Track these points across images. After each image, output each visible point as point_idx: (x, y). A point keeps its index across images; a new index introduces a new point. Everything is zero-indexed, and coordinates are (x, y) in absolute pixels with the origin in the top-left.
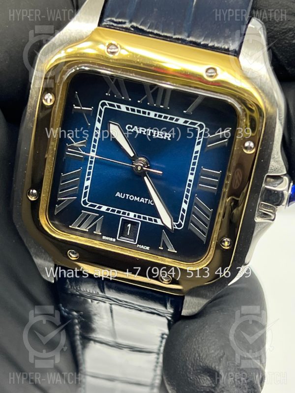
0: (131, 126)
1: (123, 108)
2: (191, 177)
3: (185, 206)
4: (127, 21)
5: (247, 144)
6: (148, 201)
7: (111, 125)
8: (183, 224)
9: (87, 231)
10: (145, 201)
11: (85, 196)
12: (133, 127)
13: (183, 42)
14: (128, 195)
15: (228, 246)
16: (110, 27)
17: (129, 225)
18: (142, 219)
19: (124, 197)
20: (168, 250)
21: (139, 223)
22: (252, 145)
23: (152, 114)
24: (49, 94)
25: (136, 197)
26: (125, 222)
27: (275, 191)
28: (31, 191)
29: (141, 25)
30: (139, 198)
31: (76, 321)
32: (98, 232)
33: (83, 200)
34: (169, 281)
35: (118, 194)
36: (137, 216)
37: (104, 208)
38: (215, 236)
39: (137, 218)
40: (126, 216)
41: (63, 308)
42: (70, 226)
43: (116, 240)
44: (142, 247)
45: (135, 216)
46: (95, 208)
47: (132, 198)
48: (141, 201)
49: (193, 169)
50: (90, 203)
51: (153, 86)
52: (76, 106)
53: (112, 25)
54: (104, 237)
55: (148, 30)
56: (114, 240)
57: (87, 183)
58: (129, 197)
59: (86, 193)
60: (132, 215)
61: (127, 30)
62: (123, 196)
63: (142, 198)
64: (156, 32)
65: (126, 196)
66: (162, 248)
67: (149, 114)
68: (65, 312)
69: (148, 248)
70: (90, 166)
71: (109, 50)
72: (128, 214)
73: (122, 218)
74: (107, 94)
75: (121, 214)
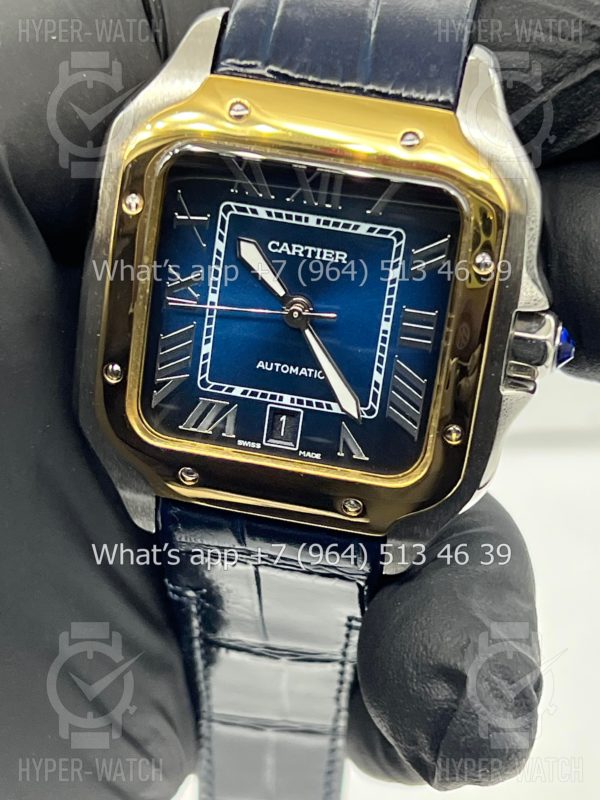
0: (278, 244)
1: (262, 213)
2: (386, 326)
3: (378, 377)
4: (259, 64)
5: (479, 259)
6: (313, 373)
7: (242, 243)
8: (377, 408)
9: (211, 432)
10: (308, 372)
11: (203, 373)
12: (281, 245)
13: (359, 91)
14: (278, 365)
15: (457, 440)
16: (232, 74)
17: (284, 418)
18: (305, 406)
19: (271, 369)
20: (354, 457)
21: (299, 413)
22: (488, 259)
23: (312, 221)
24: (134, 195)
25: (292, 368)
26: (276, 413)
27: (532, 340)
28: (110, 367)
29: (283, 68)
30: (297, 368)
31: (194, 609)
32: (229, 433)
33: (200, 378)
34: (357, 511)
35: (261, 365)
36: (296, 401)
37: (238, 391)
38: (434, 424)
39: (295, 404)
40: (277, 401)
41: (171, 586)
42: (180, 427)
43: (262, 445)
44: (309, 454)
45: (292, 400)
46: (223, 392)
47: (285, 369)
48: (301, 373)
49: (388, 311)
50: (213, 384)
51: (311, 170)
52: (179, 215)
53: (236, 72)
54: (240, 442)
55: (297, 76)
56: (259, 446)
57: (207, 349)
58: (280, 367)
59: (204, 366)
60: (287, 398)
61: (261, 77)
62: (269, 367)
63: (304, 369)
64: (311, 78)
65: (275, 367)
66: (342, 455)
67: (307, 220)
68: (174, 592)
69: (318, 456)
70: (209, 319)
71: (233, 113)
72: (281, 399)
73: (269, 406)
74: (232, 191)
75: (268, 400)
